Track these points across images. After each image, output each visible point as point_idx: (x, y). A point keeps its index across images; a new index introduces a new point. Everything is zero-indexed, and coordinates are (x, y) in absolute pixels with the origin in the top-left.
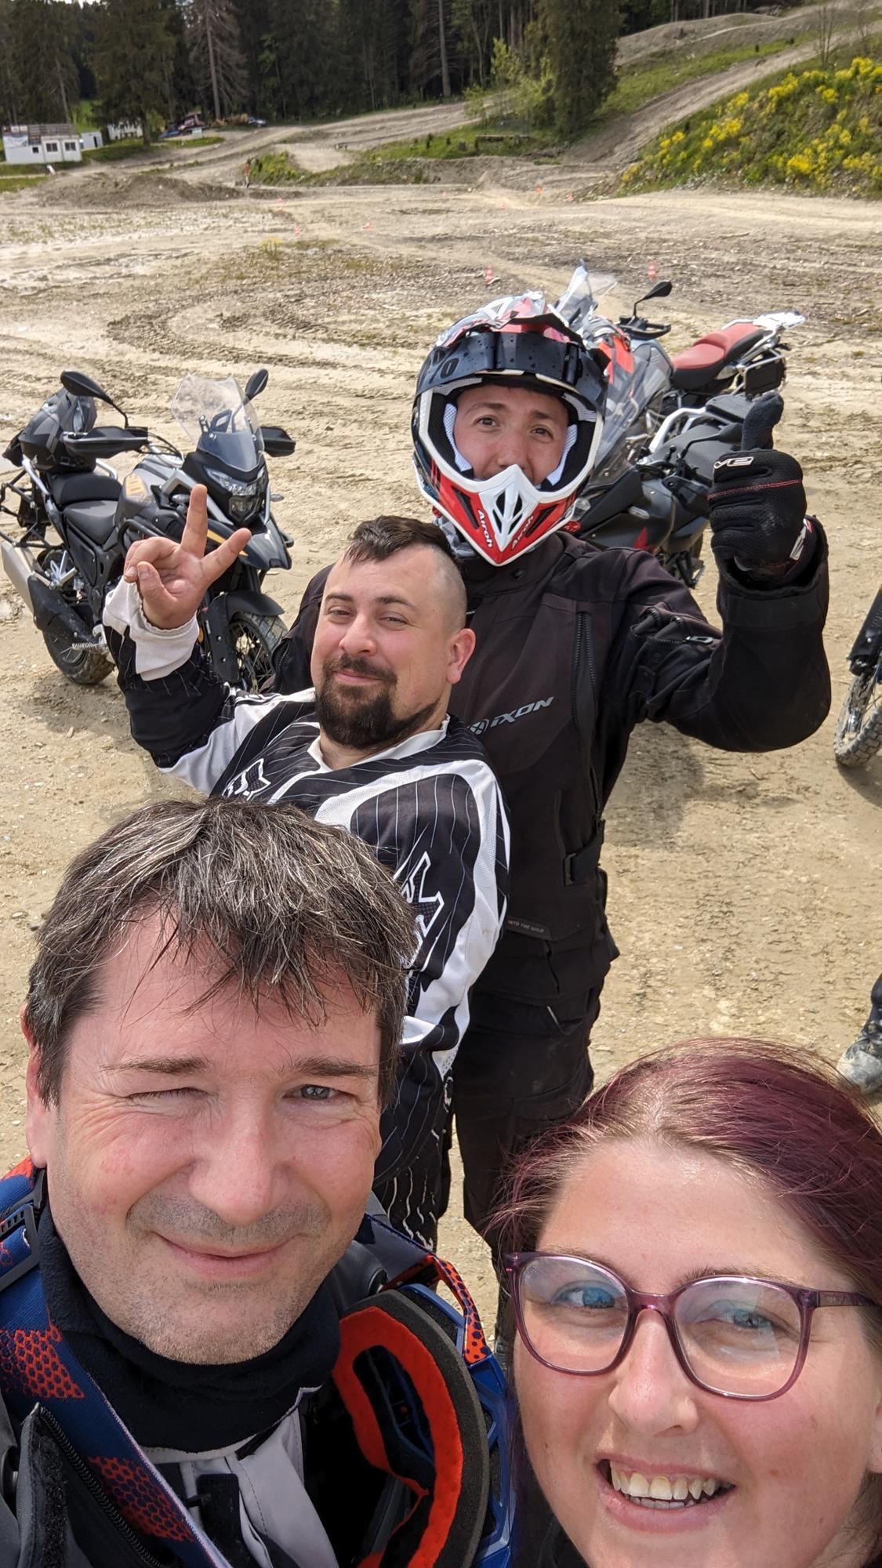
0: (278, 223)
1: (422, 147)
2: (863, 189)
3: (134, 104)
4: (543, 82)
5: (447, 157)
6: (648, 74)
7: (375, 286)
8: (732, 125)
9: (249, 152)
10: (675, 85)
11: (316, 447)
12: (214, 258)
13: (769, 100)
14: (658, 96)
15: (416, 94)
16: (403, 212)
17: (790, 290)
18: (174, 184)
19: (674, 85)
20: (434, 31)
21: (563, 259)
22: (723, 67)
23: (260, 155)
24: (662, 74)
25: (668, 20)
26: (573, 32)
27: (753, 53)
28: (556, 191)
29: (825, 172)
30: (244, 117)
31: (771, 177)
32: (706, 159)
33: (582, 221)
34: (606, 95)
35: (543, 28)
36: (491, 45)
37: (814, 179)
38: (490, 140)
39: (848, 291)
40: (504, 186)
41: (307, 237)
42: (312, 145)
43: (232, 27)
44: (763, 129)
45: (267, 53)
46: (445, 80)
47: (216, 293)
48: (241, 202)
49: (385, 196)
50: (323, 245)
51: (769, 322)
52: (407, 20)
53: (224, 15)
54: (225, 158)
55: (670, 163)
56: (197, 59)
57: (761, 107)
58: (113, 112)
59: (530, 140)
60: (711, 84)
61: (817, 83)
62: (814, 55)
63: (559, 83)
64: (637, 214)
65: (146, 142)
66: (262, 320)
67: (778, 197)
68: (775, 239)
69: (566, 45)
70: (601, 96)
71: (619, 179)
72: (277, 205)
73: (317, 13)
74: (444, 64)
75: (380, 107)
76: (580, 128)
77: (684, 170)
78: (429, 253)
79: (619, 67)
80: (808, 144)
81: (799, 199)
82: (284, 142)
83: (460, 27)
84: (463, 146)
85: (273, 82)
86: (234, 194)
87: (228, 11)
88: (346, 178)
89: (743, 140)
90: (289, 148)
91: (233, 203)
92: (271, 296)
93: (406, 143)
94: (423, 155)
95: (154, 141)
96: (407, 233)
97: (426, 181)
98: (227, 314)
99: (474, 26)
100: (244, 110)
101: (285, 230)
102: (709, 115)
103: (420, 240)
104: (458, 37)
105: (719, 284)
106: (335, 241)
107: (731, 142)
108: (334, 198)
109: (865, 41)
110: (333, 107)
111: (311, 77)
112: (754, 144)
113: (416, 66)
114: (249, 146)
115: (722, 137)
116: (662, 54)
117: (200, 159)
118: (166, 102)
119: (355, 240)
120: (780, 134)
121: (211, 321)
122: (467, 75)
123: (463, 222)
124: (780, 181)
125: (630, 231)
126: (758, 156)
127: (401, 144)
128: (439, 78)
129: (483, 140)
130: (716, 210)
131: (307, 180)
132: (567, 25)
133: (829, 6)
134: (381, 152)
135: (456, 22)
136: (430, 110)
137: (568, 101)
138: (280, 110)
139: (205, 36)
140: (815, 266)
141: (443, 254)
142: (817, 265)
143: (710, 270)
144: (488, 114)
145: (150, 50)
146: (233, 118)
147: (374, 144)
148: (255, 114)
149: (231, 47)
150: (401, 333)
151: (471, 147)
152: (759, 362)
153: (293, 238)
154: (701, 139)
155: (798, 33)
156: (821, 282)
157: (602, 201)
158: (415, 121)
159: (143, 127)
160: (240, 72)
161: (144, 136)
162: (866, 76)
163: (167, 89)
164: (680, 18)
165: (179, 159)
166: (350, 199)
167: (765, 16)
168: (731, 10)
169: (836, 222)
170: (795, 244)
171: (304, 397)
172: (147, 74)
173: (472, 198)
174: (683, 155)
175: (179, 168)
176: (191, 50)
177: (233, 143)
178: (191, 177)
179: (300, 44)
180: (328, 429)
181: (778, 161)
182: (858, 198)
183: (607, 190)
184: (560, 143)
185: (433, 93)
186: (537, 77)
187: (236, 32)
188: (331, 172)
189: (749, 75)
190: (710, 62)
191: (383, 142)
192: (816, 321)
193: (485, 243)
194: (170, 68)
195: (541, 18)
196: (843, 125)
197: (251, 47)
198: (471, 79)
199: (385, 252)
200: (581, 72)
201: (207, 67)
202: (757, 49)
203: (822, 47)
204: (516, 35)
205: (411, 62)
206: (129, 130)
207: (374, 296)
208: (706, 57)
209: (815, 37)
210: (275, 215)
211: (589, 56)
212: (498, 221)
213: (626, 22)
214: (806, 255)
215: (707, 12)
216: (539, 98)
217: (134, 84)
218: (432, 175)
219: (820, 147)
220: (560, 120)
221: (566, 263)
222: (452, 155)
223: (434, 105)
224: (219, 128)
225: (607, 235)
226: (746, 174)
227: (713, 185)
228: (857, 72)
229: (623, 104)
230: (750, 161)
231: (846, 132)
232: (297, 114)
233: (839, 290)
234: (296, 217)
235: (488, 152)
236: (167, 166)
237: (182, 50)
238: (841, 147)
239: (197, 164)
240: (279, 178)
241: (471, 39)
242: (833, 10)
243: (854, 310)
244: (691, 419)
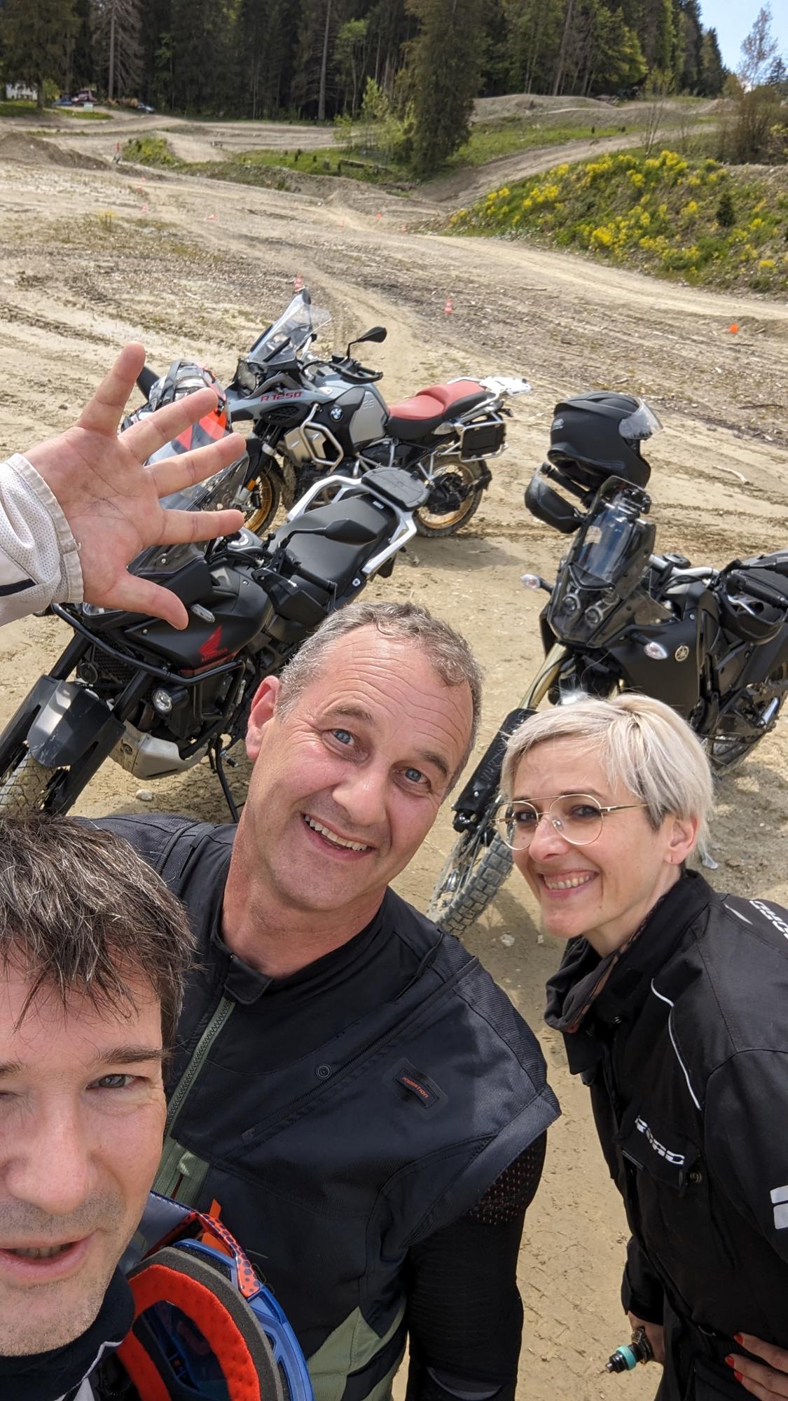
0: (132, 199)
1: (291, 159)
2: (654, 268)
3: (33, 70)
4: (406, 124)
5: (312, 173)
6: (496, 136)
7: (189, 274)
8: (552, 191)
9: (133, 132)
10: (520, 149)
13: (586, 174)
14: (504, 156)
15: (293, 112)
16: (251, 212)
17: (565, 348)
18: (45, 146)
19: (518, 149)
20: (318, 61)
21: (374, 281)
22: (562, 141)
23: (142, 139)
24: (509, 137)
25: (521, 91)
26: (437, 84)
27: (589, 133)
28: (394, 220)
29: (624, 246)
30: (135, 101)
31: (577, 243)
32: (524, 217)
33: (405, 250)
34: (459, 145)
35: (412, 76)
36: (365, 83)
37: (613, 251)
38: (352, 165)
39: (616, 358)
40: (350, 207)
41: (151, 216)
42: (190, 138)
43: (134, 20)
44: (577, 199)
45: (164, 49)
46: (321, 105)
48: (106, 174)
49: (243, 194)
50: (161, 226)
51: (495, 385)
52: (294, 46)
53: (130, 8)
54: (110, 134)
55: (494, 214)
56: (99, 42)
57: (579, 179)
58: (11, 73)
59: (387, 172)
60: (550, 153)
61: (629, 167)
62: (640, 145)
63: (419, 127)
64: (455, 253)
65: (39, 106)
67: (579, 261)
68: (568, 298)
69: (430, 95)
70: (454, 146)
71: (448, 218)
72: (137, 183)
73: (215, 24)
74: (322, 92)
75: (259, 117)
76: (433, 170)
77: (504, 223)
78: (258, 252)
79: (474, 123)
80: (612, 220)
81: (597, 266)
82: (167, 130)
83: (340, 62)
84: (327, 166)
85: (166, 75)
86: (102, 165)
87: (134, 5)
88: (217, 172)
89: (558, 205)
90: (169, 137)
91: (99, 173)
93: (277, 152)
94: (291, 166)
95: (47, 106)
96: (245, 231)
97: (288, 189)
99: (353, 63)
100: (136, 96)
101: (135, 207)
102: (536, 179)
103: (253, 239)
104: (338, 70)
105: (505, 331)
106: (174, 225)
107: (548, 206)
108: (194, 189)
109: (685, 140)
110: (219, 107)
111: (201, 79)
112: (566, 211)
113: (297, 87)
114: (135, 127)
115: (541, 199)
116: (512, 120)
117: (86, 131)
118: (64, 74)
119: (195, 229)
120: (590, 206)
122: (341, 105)
123: (299, 231)
124: (585, 248)
125: (445, 267)
126: (569, 222)
127: (273, 152)
128: (317, 102)
129: (346, 164)
130: (524, 263)
131: (180, 167)
132: (434, 78)
133: (658, 105)
134: (254, 156)
135: (337, 57)
136: (304, 128)
137: (425, 144)
138: (168, 101)
139: (109, 23)
140: (593, 329)
141: (270, 257)
142: (597, 329)
143: (501, 316)
144: (354, 142)
145: (56, 26)
146: (124, 100)
147: (249, 148)
148: (146, 102)
149: (132, 37)
150: (191, 322)
151: (334, 167)
152: (479, 424)
153: (137, 214)
154: (523, 198)
155: (630, 123)
156: (595, 345)
157: (430, 236)
158: (289, 135)
159: (39, 92)
160: (137, 61)
161: (38, 101)
162: (671, 168)
163: (66, 63)
164: (532, 92)
165: (67, 127)
166: (209, 191)
167: (604, 104)
168: (576, 93)
169: (625, 292)
170: (583, 307)
172: (49, 47)
173: (320, 212)
174: (505, 209)
175: (65, 134)
176: (95, 32)
177: (120, 122)
178: (66, 144)
179: (195, 48)
181: (585, 229)
182: (648, 274)
183: (436, 227)
184: (413, 180)
185: (309, 114)
186: (401, 118)
187: (138, 25)
188: (202, 164)
189: (579, 153)
190: (552, 135)
191: (257, 148)
193: (311, 254)
194: (71, 46)
195: (411, 67)
196: (645, 208)
197: (150, 41)
198: (345, 108)
199: (215, 243)
200: (439, 121)
201: (107, 51)
202: (593, 131)
203: (648, 139)
204: (389, 79)
205: (293, 84)
206: (26, 92)
207: (184, 282)
208: (548, 130)
209: (644, 130)
210: (133, 191)
211: (448, 109)
212: (331, 236)
213: (485, 85)
214: (589, 318)
215: (556, 90)
216: (400, 137)
217: (35, 53)
218: (294, 185)
219: (623, 224)
220: (416, 159)
221: (375, 286)
222: (315, 172)
223: (308, 125)
224: (110, 106)
225: (423, 267)
226: (557, 236)
227: (527, 240)
228: (664, 163)
229: (472, 156)
230: (561, 225)
231: (646, 214)
232: (183, 108)
233: (608, 356)
234: (152, 197)
235: (348, 175)
236: (54, 131)
237: (85, 30)
238: (640, 227)
239: (83, 134)
240: (155, 160)
241: (349, 74)
242: (662, 109)
243: (616, 377)
244: (344, 490)
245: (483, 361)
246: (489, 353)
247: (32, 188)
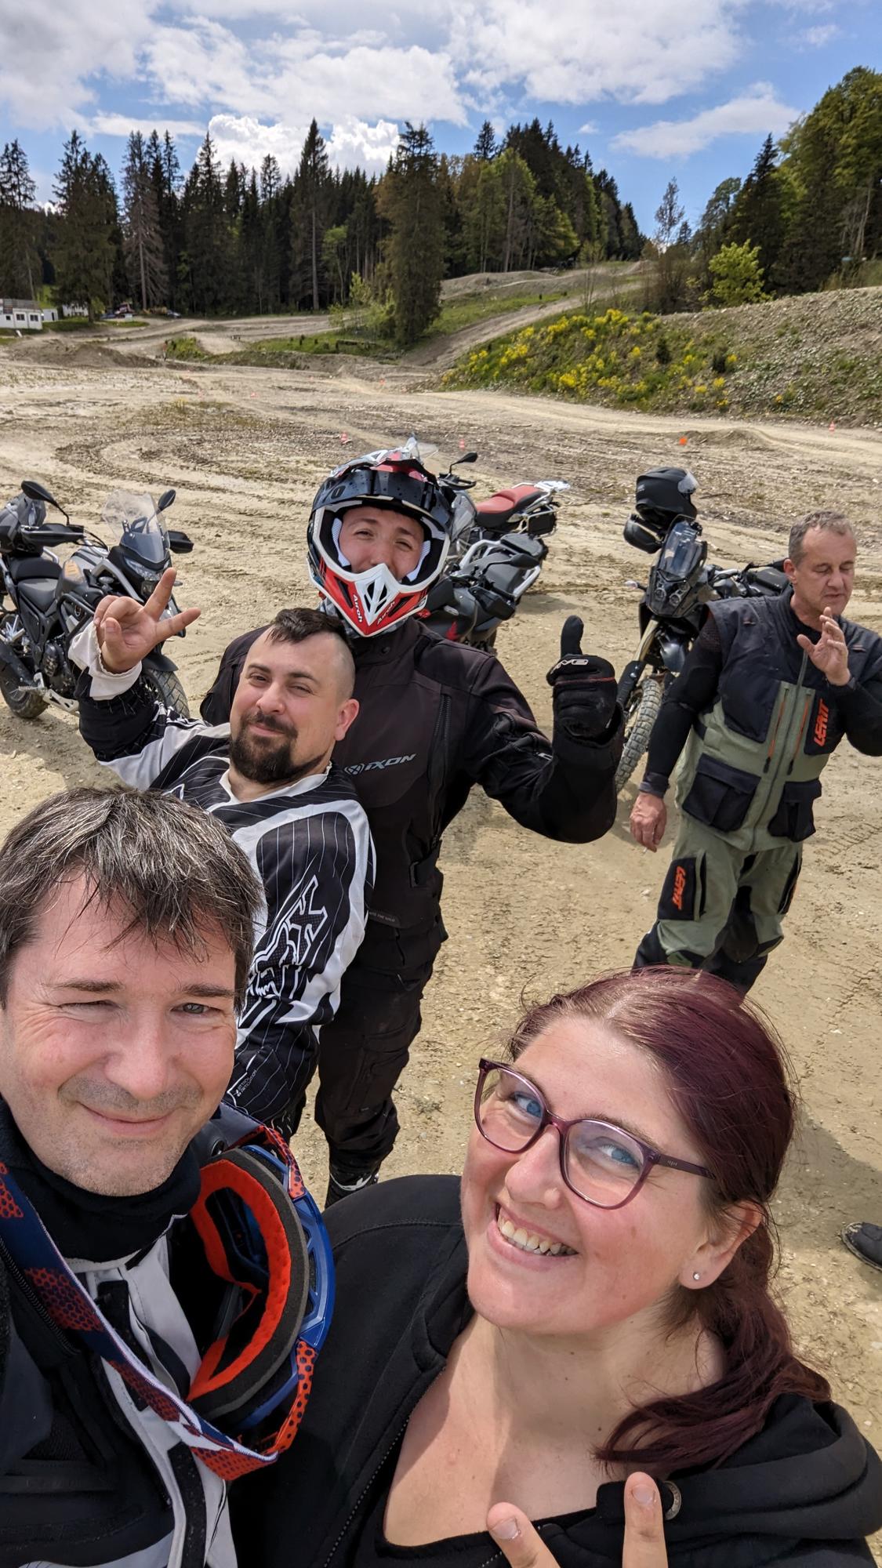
0: (186, 387)
1: (296, 344)
2: (611, 401)
3: (83, 291)
4: (387, 306)
5: (315, 352)
6: (462, 309)
8: (522, 349)
9: (167, 335)
10: (482, 317)
11: (207, 549)
12: (138, 409)
13: (548, 334)
14: (469, 324)
15: (292, 306)
16: (280, 388)
17: (559, 466)
18: (110, 353)
19: (481, 317)
20: (308, 262)
21: (398, 431)
22: (517, 308)
23: (176, 339)
24: (472, 309)
25: (478, 271)
26: (410, 273)
27: (538, 300)
28: (394, 384)
29: (585, 387)
30: (164, 309)
31: (548, 388)
32: (502, 371)
33: (413, 406)
34: (433, 320)
35: (389, 268)
36: (349, 277)
37: (577, 391)
38: (347, 343)
39: (599, 470)
40: (356, 376)
41: (207, 399)
42: (212, 334)
43: (158, 243)
44: (543, 354)
45: (183, 265)
46: (315, 298)
47: (138, 433)
48: (159, 370)
49: (268, 375)
50: (219, 406)
51: (545, 487)
52: (289, 253)
53: (153, 234)
54: (149, 338)
55: (477, 372)
56: (131, 264)
57: (543, 338)
58: (67, 296)
59: (377, 347)
60: (507, 319)
61: (582, 325)
62: (580, 305)
63: (399, 308)
64: (452, 405)
65: (91, 320)
66: (171, 455)
67: (552, 401)
68: (549, 431)
69: (405, 281)
70: (429, 321)
71: (440, 379)
72: (186, 374)
73: (222, 241)
74: (315, 288)
75: (266, 313)
76: (413, 341)
77: (487, 377)
78: (300, 418)
79: (443, 301)
80: (574, 367)
81: (567, 404)
82: (194, 330)
83: (328, 262)
84: (327, 346)
85: (186, 286)
86: (154, 364)
87: (155, 231)
88: (239, 360)
89: (528, 360)
90: (197, 335)
91: (153, 370)
92: (179, 438)
93: (284, 340)
94: (297, 349)
95: (98, 320)
96: (283, 404)
97: (298, 368)
98: (145, 449)
99: (338, 261)
100: (164, 304)
101: (191, 393)
102: (505, 341)
103: (293, 408)
104: (326, 268)
105: (511, 459)
106: (228, 404)
107: (520, 361)
108: (228, 374)
109: (616, 297)
110: (231, 308)
111: (215, 286)
112: (536, 364)
113: (294, 286)
114: (167, 331)
115: (514, 356)
116: (474, 295)
117: (130, 337)
118: (106, 292)
119: (244, 404)
120: (555, 358)
121: (133, 453)
122: (331, 296)
123: (325, 399)
124: (554, 391)
125: (447, 416)
126: (539, 373)
127: (280, 340)
128: (311, 297)
129: (342, 343)
130: (508, 407)
131: (209, 359)
132: (406, 267)
133: (592, 271)
134: (266, 344)
135: (325, 258)
136: (304, 318)
137: (405, 321)
138: (191, 307)
139: (137, 247)
140: (577, 451)
141: (310, 420)
142: (579, 451)
143: (504, 448)
144: (346, 325)
145: (97, 254)
146: (156, 309)
147: (260, 338)
148: (172, 308)
149: (157, 258)
150: (276, 471)
151: (333, 347)
152: (538, 513)
153: (197, 399)
154: (500, 357)
155: (569, 288)
156: (581, 462)
157: (427, 394)
158: (291, 325)
159: (89, 310)
160: (163, 277)
161: (89, 316)
162: (616, 323)
163: (108, 283)
164: (487, 271)
165: (115, 335)
166: (241, 375)
167: (547, 274)
168: (523, 268)
169: (592, 422)
170: (563, 435)
171: (200, 512)
172: (94, 272)
173: (332, 383)
174: (486, 366)
175: (114, 341)
176: (126, 256)
177: (155, 328)
178: (123, 349)
179: (208, 261)
180: (217, 536)
181: (552, 376)
182: (608, 407)
183: (430, 386)
184: (398, 350)
185: (305, 306)
186: (383, 302)
187: (161, 247)
188: (227, 355)
189: (533, 316)
190: (508, 304)
191: (267, 337)
192: (577, 489)
193: (341, 415)
194: (111, 269)
195: (387, 261)
196: (599, 355)
197: (172, 260)
198: (335, 299)
199: (265, 415)
200: (414, 301)
201: (138, 270)
202: (541, 297)
203: (586, 299)
204: (369, 271)
205: (291, 283)
206: (79, 310)
208: (504, 300)
209: (581, 292)
210: (184, 381)
211: (421, 291)
212: (352, 401)
213: (448, 269)
214: (570, 444)
215: (506, 268)
216: (384, 317)
217: (83, 277)
218: (303, 364)
219: (583, 370)
220: (399, 334)
221: (400, 434)
222: (318, 352)
223: (306, 315)
224: (145, 315)
225: (430, 418)
226: (531, 384)
227: (507, 389)
228: (610, 319)
229: (444, 327)
230: (533, 375)
231: (600, 360)
232: (204, 312)
233: (593, 469)
234: (200, 384)
235: (345, 352)
236: (105, 339)
237: (120, 256)
238: (597, 371)
239: (128, 340)
240: (188, 355)
241: (335, 271)
242: (595, 275)
243: (604, 484)
244: (490, 548)
245: (501, 480)
246: (504, 474)
247: (110, 387)
